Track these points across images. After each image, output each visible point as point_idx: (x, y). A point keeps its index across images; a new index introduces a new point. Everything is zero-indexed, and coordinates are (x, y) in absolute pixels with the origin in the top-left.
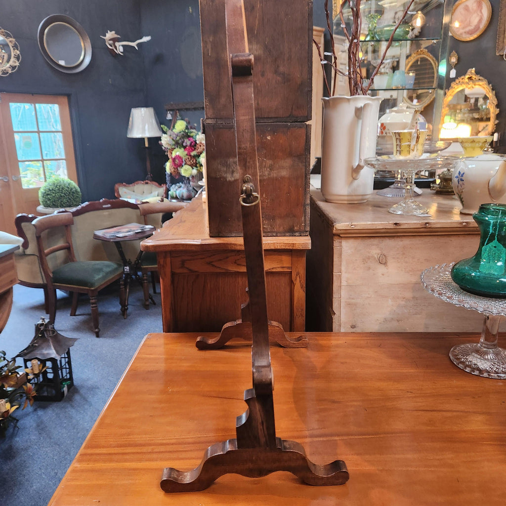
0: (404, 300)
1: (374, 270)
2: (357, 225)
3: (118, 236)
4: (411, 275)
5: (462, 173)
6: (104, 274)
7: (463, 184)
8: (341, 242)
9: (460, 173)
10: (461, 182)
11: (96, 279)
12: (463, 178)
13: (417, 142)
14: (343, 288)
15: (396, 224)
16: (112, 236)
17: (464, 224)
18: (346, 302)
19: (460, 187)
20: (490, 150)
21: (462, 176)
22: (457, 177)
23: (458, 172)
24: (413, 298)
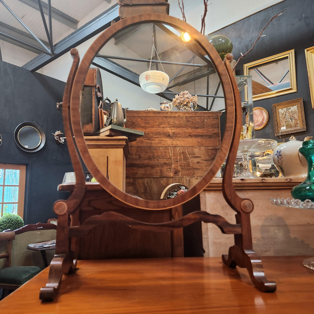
0: (256, 239)
1: (230, 216)
2: (216, 180)
3: (45, 246)
4: (258, 219)
5: (279, 151)
6: (30, 274)
7: (282, 158)
8: (205, 194)
9: (278, 151)
10: (280, 157)
11: (23, 278)
12: (281, 154)
13: (247, 132)
14: (209, 230)
15: (242, 180)
16: (40, 247)
17: (289, 180)
18: (213, 242)
19: (280, 161)
20: (294, 138)
21: (280, 153)
22: (276, 155)
23: (276, 151)
24: (262, 238)
